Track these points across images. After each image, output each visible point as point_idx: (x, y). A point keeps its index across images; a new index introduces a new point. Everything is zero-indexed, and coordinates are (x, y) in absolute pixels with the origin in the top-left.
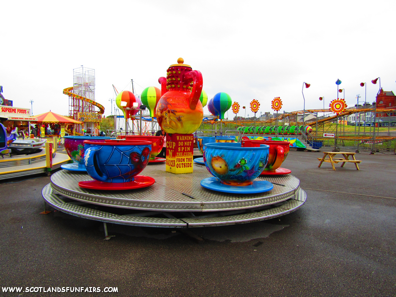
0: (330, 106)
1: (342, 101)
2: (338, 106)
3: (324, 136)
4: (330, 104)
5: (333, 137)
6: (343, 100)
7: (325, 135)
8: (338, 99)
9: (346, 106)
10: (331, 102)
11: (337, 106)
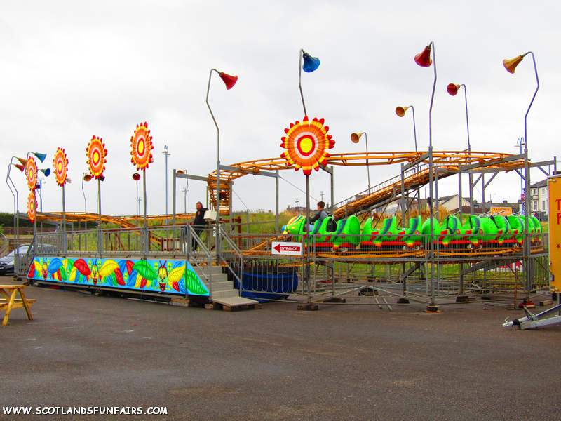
0: (282, 146)
1: (318, 125)
2: (306, 145)
3: (274, 252)
4: (283, 139)
5: (299, 253)
6: (322, 121)
7: (278, 248)
8: (306, 119)
9: (332, 144)
10: (286, 131)
11: (303, 141)
